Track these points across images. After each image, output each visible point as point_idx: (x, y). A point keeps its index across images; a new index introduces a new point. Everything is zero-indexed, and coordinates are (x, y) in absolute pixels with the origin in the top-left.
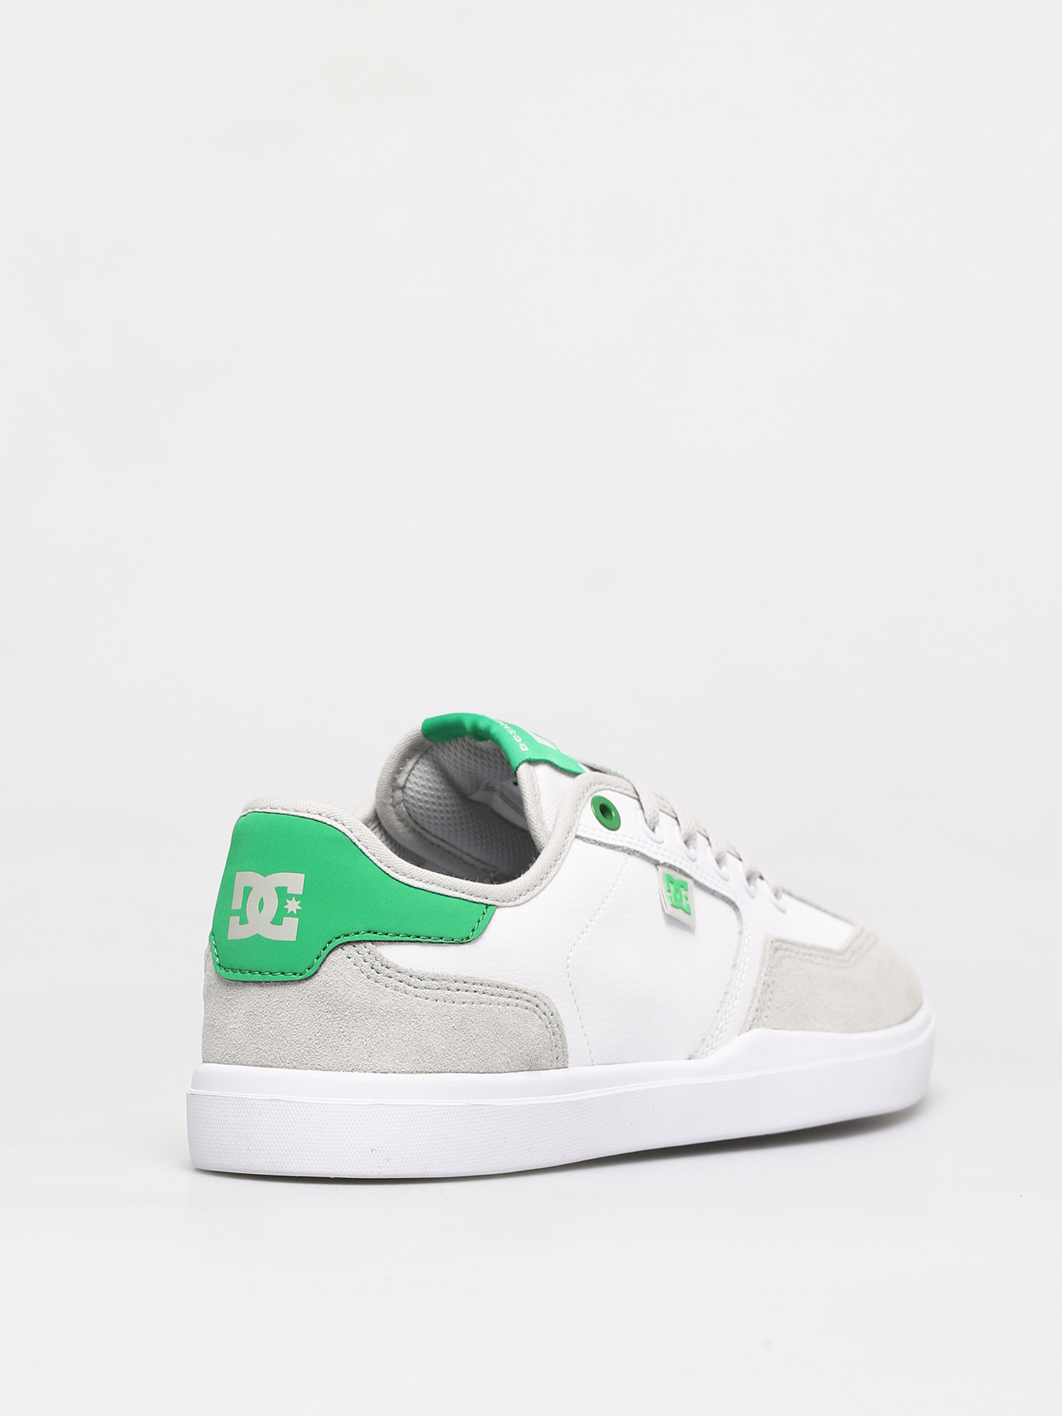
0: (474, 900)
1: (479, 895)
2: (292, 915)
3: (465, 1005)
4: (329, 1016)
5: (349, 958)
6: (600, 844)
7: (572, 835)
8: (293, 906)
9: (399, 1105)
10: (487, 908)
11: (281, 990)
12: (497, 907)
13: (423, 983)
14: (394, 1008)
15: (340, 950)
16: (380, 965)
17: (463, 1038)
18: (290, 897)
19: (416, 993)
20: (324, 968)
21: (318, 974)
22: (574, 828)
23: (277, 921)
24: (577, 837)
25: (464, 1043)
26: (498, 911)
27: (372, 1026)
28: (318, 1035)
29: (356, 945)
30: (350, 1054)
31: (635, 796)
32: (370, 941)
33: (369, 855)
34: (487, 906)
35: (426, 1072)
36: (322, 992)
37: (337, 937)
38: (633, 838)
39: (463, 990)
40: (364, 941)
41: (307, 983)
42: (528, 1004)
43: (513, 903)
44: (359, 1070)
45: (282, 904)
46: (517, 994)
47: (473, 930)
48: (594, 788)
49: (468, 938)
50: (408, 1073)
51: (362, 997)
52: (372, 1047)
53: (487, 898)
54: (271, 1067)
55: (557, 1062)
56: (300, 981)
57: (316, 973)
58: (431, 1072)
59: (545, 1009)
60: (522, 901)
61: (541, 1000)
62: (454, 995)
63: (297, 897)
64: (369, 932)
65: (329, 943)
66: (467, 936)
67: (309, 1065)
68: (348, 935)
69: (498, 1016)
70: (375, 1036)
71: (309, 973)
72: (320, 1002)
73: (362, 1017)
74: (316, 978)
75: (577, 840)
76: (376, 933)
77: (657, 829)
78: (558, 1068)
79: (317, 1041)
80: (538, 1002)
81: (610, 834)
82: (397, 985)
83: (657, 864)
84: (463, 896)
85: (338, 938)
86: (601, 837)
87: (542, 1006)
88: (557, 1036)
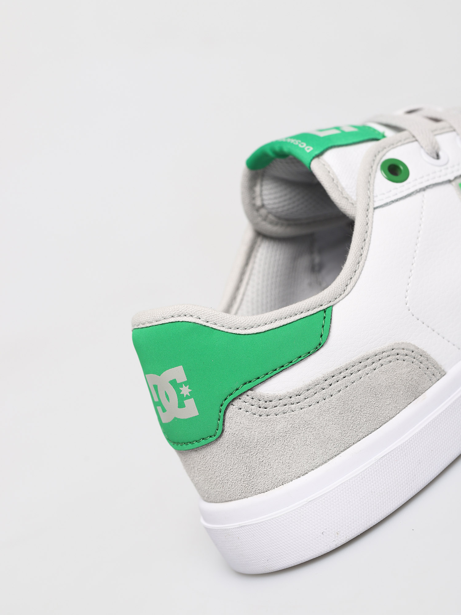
0: (313, 313)
1: (314, 307)
2: (188, 397)
3: (340, 392)
4: (248, 455)
5: (240, 409)
6: (397, 200)
7: (371, 210)
8: (185, 391)
9: (325, 494)
10: (325, 312)
11: (208, 449)
12: (332, 306)
13: (302, 397)
14: (289, 426)
15: (231, 407)
16: (264, 403)
17: (351, 416)
18: (181, 385)
19: (300, 407)
20: (227, 424)
21: (225, 430)
22: (371, 204)
23: (181, 405)
24: (375, 208)
25: (353, 418)
26: (334, 308)
27: (280, 448)
28: (247, 470)
29: (241, 398)
30: (275, 474)
31: (414, 139)
32: (249, 390)
33: (219, 328)
34: (325, 311)
35: (336, 456)
36: (234, 441)
37: (224, 399)
38: (423, 177)
39: (335, 383)
40: (245, 392)
41: (221, 439)
42: (389, 358)
43: (344, 294)
44: (287, 482)
45: (178, 392)
46: (377, 358)
47: (321, 336)
48: (378, 157)
49: (320, 344)
50: (323, 464)
51: (263, 432)
52: (288, 461)
53: (321, 305)
54: (231, 501)
55: (435, 377)
56: (217, 440)
57: (223, 431)
58: (340, 453)
59: (405, 352)
60: (350, 290)
61: (398, 349)
62: (329, 390)
63: (186, 383)
64: (246, 383)
65: (222, 406)
66: (318, 343)
67: (253, 493)
68: (231, 394)
69: (370, 383)
70: (285, 453)
71: (219, 432)
72: (237, 448)
73: (270, 445)
74: (225, 434)
75: (377, 210)
76: (250, 382)
77: (441, 154)
78: (438, 380)
79: (249, 475)
80: (397, 351)
81: (403, 186)
82: (283, 409)
83: (450, 181)
84: (303, 315)
85: (226, 399)
86: (396, 194)
87: (402, 352)
88: (425, 363)
